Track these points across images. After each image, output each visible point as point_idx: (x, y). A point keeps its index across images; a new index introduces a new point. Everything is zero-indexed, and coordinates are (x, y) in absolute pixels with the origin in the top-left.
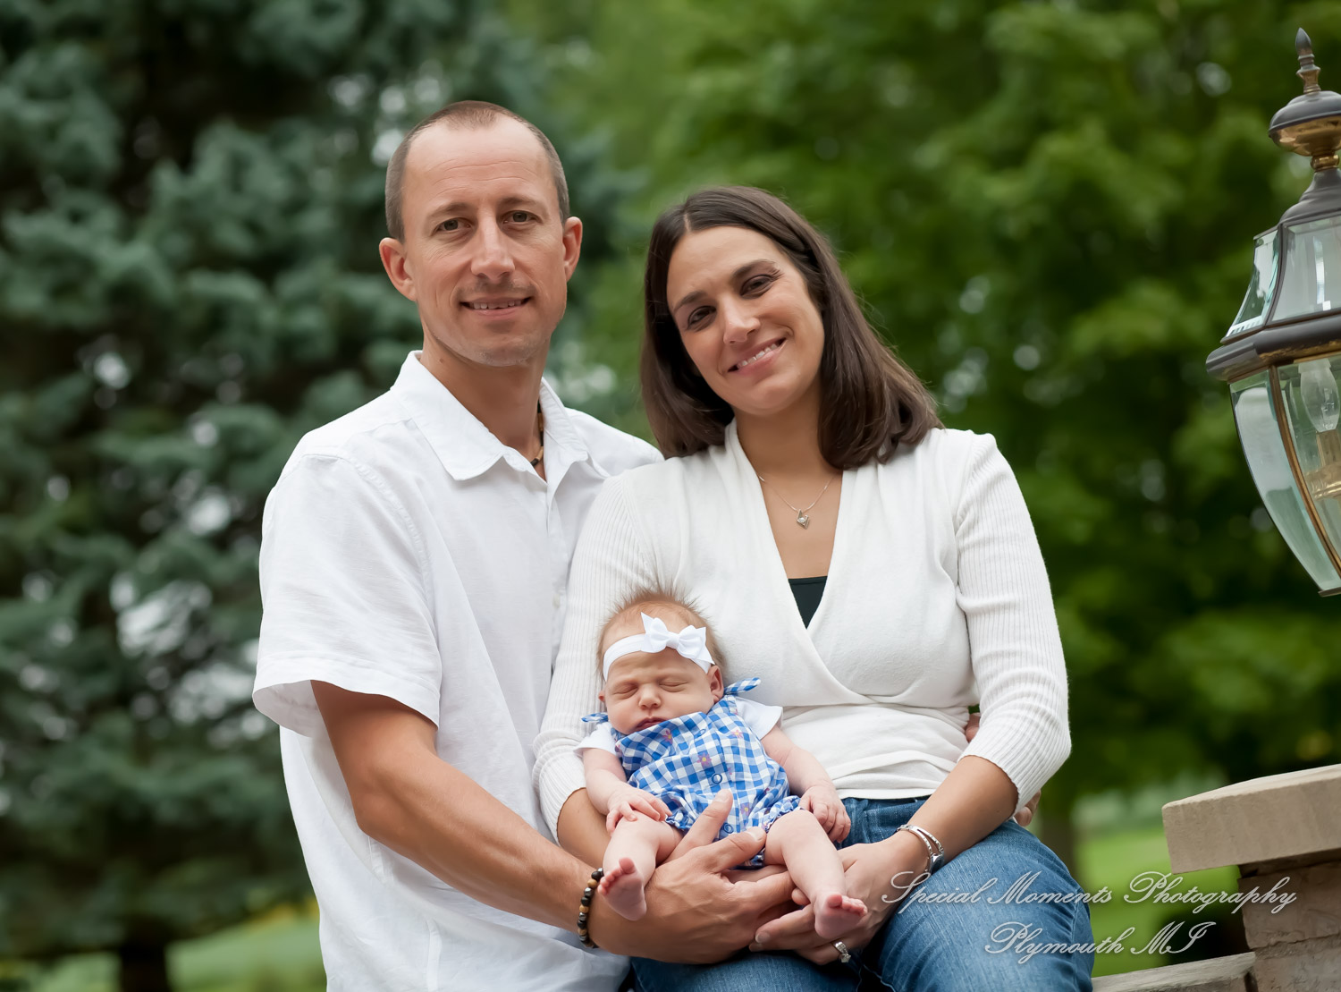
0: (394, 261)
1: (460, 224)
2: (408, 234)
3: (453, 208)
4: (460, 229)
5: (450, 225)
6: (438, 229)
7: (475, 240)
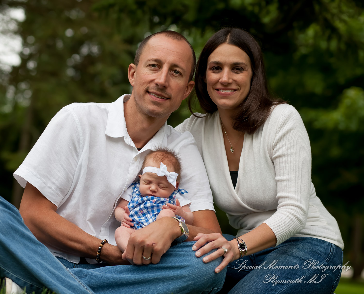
0: (132, 71)
1: (157, 67)
2: (139, 64)
3: (156, 60)
4: (156, 68)
5: (153, 65)
6: (149, 65)
7: (159, 73)
